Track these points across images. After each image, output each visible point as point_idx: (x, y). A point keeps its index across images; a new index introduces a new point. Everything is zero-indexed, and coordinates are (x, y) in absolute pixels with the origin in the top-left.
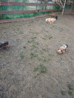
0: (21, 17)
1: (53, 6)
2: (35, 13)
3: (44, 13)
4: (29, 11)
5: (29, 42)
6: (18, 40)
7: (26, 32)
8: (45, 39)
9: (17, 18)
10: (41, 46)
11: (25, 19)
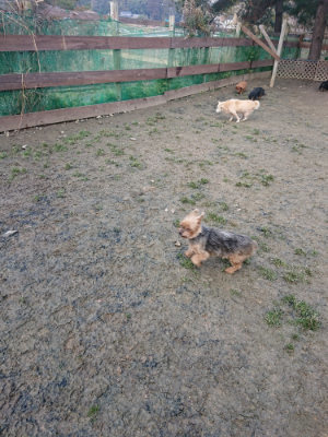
0: (112, 99)
1: (235, 49)
2: (164, 80)
3: (198, 79)
4: (144, 72)
5: (185, 201)
6: (139, 197)
7: (155, 162)
8: (247, 186)
9: (96, 102)
10: (245, 217)
11: (125, 108)
